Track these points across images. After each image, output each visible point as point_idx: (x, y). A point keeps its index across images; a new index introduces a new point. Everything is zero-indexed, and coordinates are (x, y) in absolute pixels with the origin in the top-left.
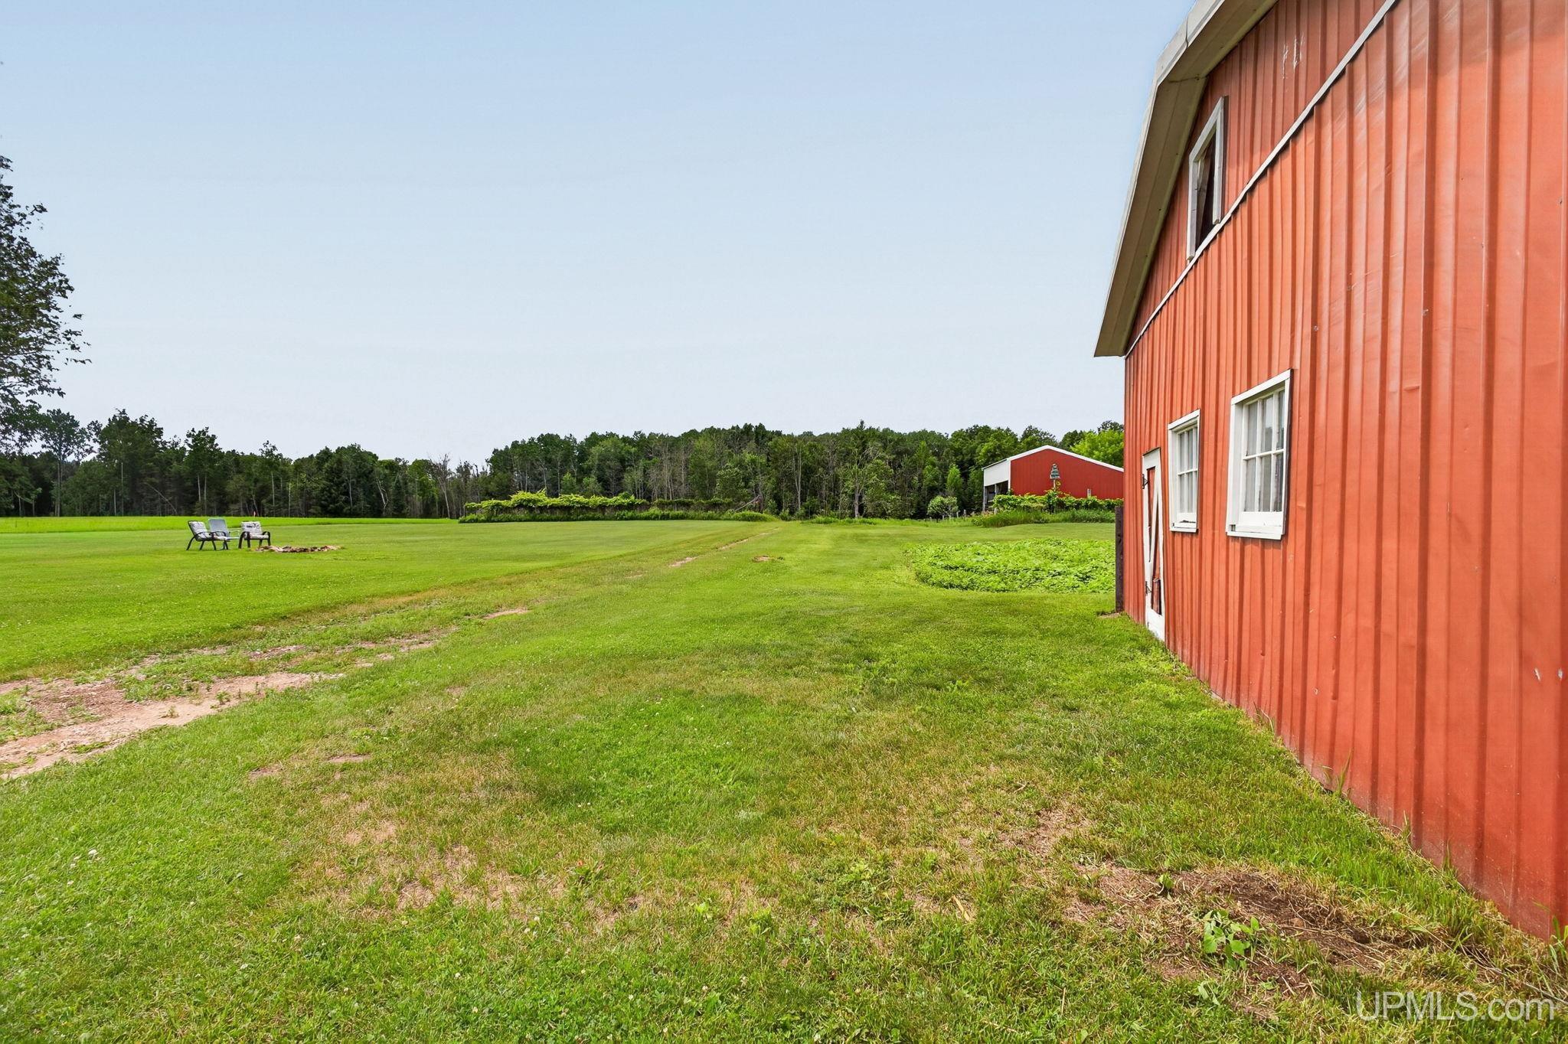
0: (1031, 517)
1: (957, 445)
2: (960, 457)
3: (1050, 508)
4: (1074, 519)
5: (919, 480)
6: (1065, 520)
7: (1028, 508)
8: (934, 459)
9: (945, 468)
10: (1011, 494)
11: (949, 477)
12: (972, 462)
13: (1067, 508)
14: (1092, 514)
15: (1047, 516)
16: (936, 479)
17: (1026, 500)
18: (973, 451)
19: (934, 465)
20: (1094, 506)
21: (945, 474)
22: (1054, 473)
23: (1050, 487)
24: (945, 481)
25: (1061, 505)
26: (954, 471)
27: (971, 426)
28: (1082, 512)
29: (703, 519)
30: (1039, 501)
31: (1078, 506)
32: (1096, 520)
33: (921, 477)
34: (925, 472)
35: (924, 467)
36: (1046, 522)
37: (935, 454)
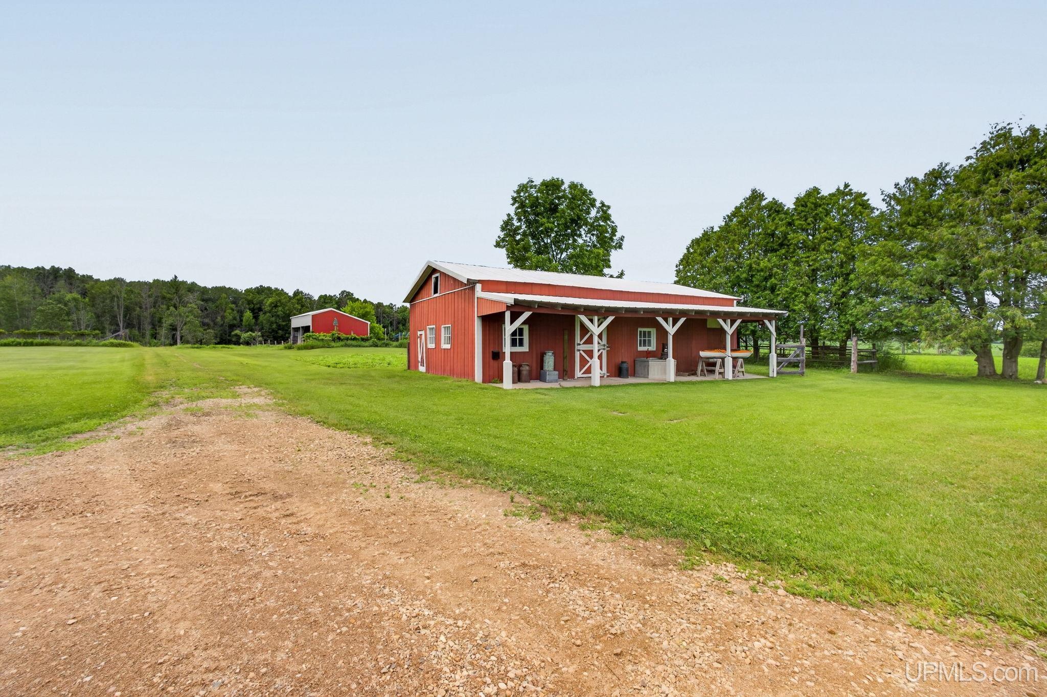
0: (325, 345)
1: (250, 298)
2: (252, 306)
3: (334, 340)
4: (346, 346)
5: (222, 319)
6: (342, 346)
7: (323, 339)
8: (233, 306)
9: (241, 313)
10: (313, 332)
11: (244, 319)
12: (260, 309)
13: (342, 340)
14: (354, 343)
15: (333, 344)
16: (235, 319)
17: (322, 335)
18: (261, 303)
19: (233, 310)
20: (355, 339)
21: (241, 316)
22: (335, 323)
23: (333, 330)
24: (241, 320)
25: (339, 338)
26: (248, 314)
27: (258, 285)
28: (349, 342)
29: (70, 345)
30: (328, 337)
31: (347, 339)
32: (357, 346)
33: (223, 317)
34: (227, 314)
35: (225, 312)
36: (333, 347)
37: (234, 303)
